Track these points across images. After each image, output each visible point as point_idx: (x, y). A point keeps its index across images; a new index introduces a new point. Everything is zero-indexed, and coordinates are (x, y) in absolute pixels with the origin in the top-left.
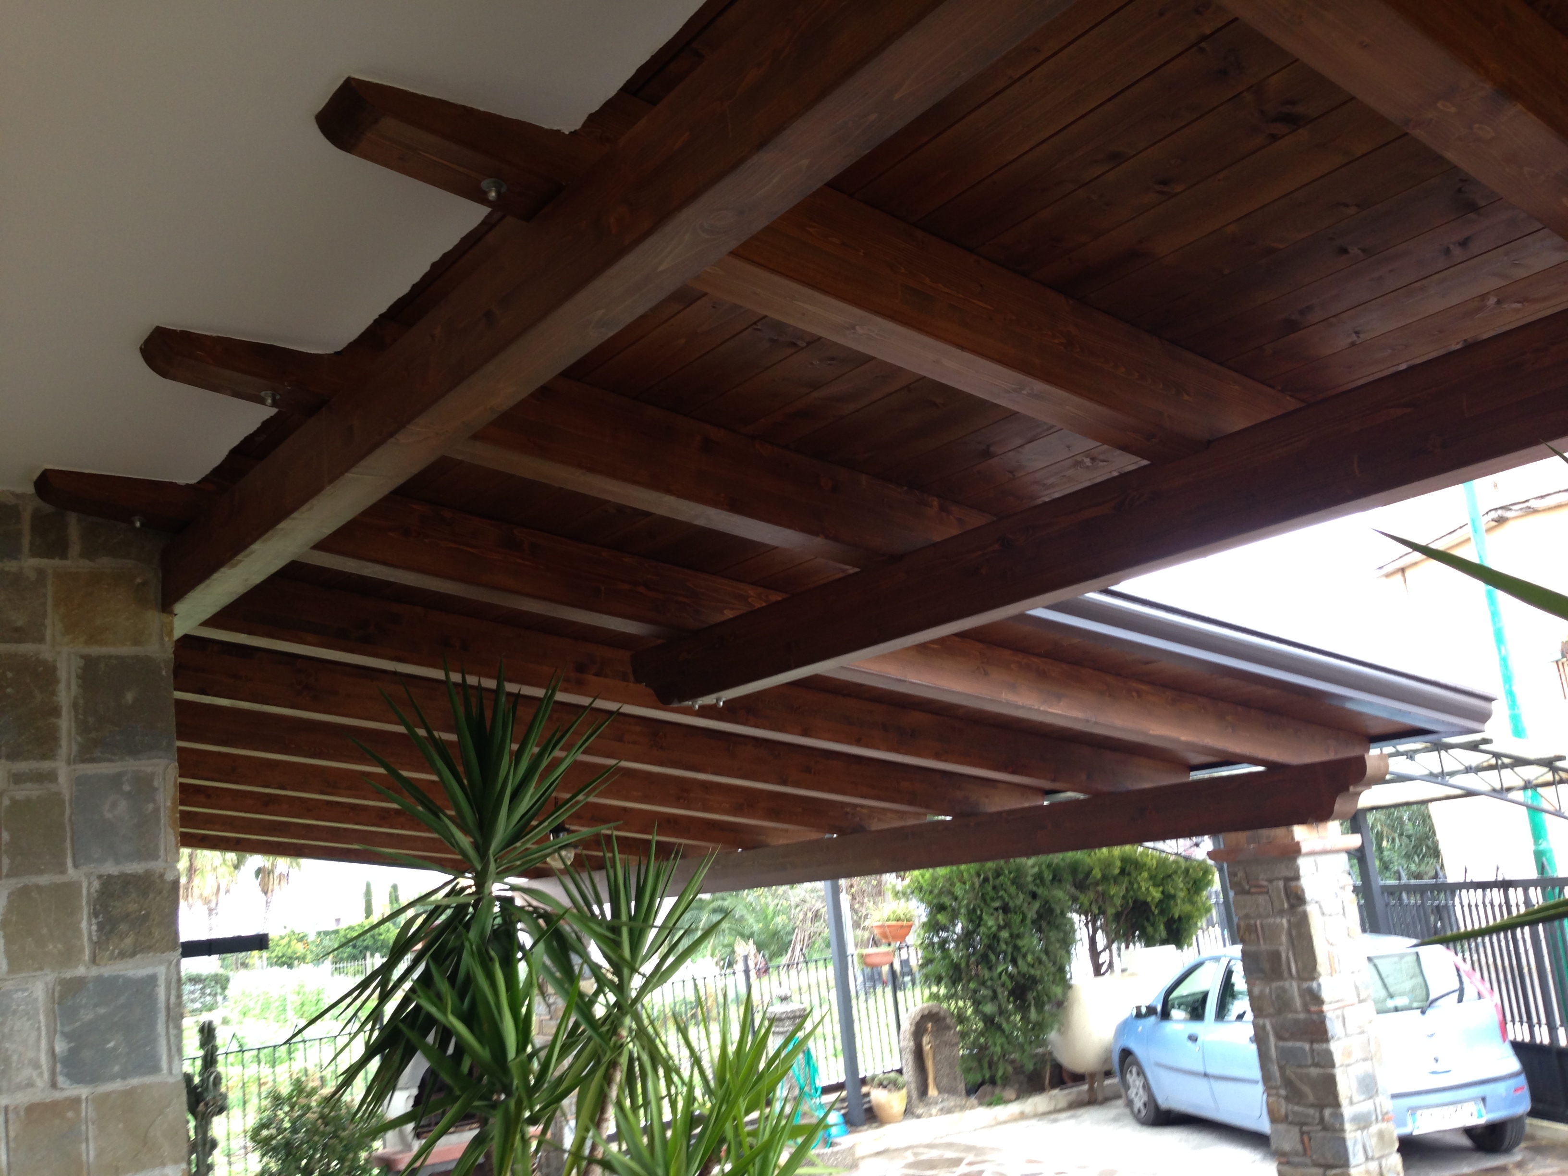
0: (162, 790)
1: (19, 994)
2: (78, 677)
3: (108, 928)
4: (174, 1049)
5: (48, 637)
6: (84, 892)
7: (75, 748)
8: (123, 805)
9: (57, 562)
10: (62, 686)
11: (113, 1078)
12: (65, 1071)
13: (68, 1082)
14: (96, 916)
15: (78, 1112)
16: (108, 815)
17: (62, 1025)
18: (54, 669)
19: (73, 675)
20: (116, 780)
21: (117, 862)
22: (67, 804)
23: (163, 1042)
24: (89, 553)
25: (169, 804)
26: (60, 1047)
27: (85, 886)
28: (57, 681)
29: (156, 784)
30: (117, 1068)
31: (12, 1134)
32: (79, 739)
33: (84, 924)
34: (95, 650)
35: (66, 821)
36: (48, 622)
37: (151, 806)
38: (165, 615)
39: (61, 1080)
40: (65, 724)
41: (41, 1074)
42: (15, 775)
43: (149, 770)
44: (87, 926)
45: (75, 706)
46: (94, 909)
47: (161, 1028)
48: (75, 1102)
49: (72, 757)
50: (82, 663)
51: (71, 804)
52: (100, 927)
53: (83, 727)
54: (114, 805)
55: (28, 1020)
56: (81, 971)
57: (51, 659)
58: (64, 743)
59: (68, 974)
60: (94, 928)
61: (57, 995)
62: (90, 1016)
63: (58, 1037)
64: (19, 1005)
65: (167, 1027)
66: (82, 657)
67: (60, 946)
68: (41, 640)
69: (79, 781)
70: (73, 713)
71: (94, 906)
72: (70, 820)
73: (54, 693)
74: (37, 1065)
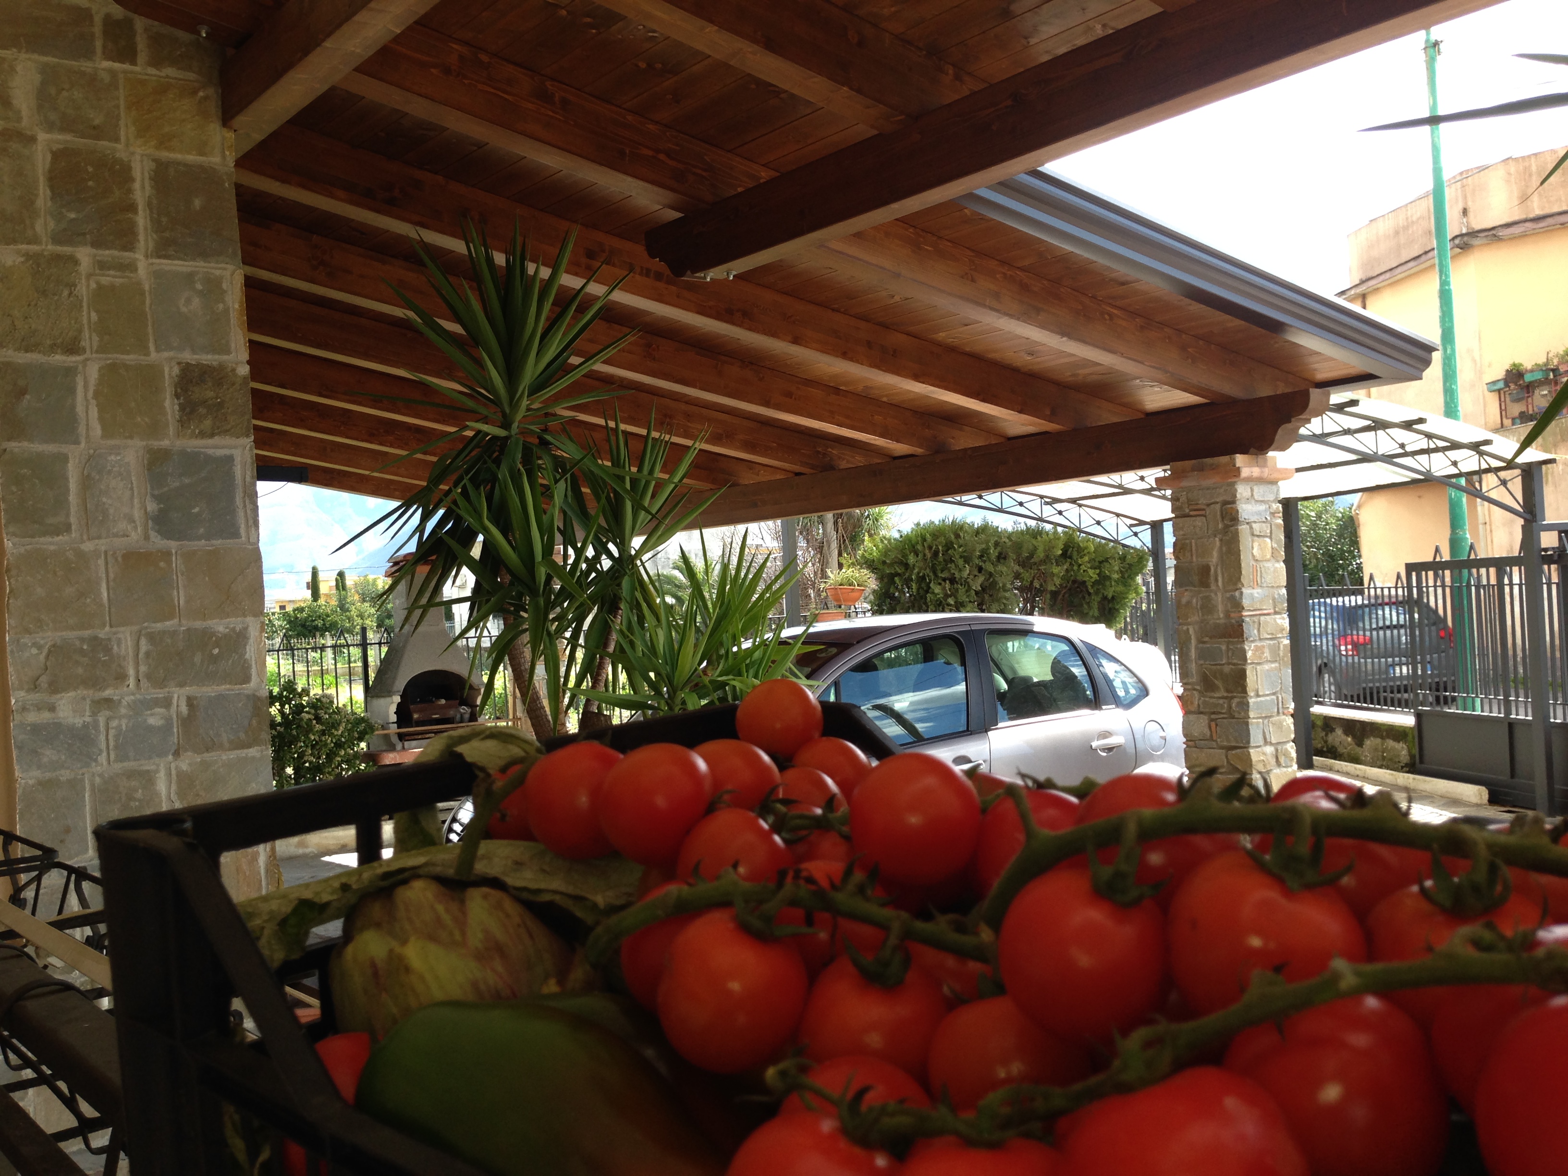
0: (230, 293)
1: (113, 457)
2: (151, 179)
3: (188, 410)
4: (251, 522)
5: (123, 139)
6: (167, 376)
7: (151, 245)
8: (196, 302)
9: (127, 66)
10: (137, 185)
11: (199, 538)
12: (157, 527)
13: (159, 537)
14: (178, 398)
15: (169, 563)
16: (184, 309)
17: (152, 488)
18: (130, 168)
19: (147, 175)
20: (190, 278)
21: (194, 352)
22: (147, 294)
23: (241, 513)
24: (156, 62)
25: (237, 306)
26: (152, 507)
27: (166, 370)
28: (133, 180)
29: (224, 286)
30: (202, 530)
31: (112, 576)
32: (155, 236)
33: (167, 404)
34: (165, 155)
35: (147, 309)
36: (122, 123)
37: (221, 306)
38: (225, 130)
39: (152, 534)
40: (142, 220)
41: (136, 528)
42: (99, 262)
43: (218, 273)
44: (170, 406)
45: (149, 204)
46: (176, 391)
47: (238, 501)
48: (166, 555)
49: (149, 253)
50: (153, 165)
51: (150, 293)
52: (182, 408)
53: (157, 226)
54: (188, 301)
55: (122, 480)
56: (165, 443)
57: (126, 160)
58: (141, 237)
59: (156, 444)
60: (177, 407)
61: (146, 462)
62: (177, 484)
63: (148, 498)
64: (114, 466)
65: (244, 502)
66: (154, 160)
67: (147, 419)
68: (117, 140)
69: (158, 275)
70: (148, 212)
71: (176, 388)
72: (150, 308)
73: (130, 191)
74: (131, 520)
